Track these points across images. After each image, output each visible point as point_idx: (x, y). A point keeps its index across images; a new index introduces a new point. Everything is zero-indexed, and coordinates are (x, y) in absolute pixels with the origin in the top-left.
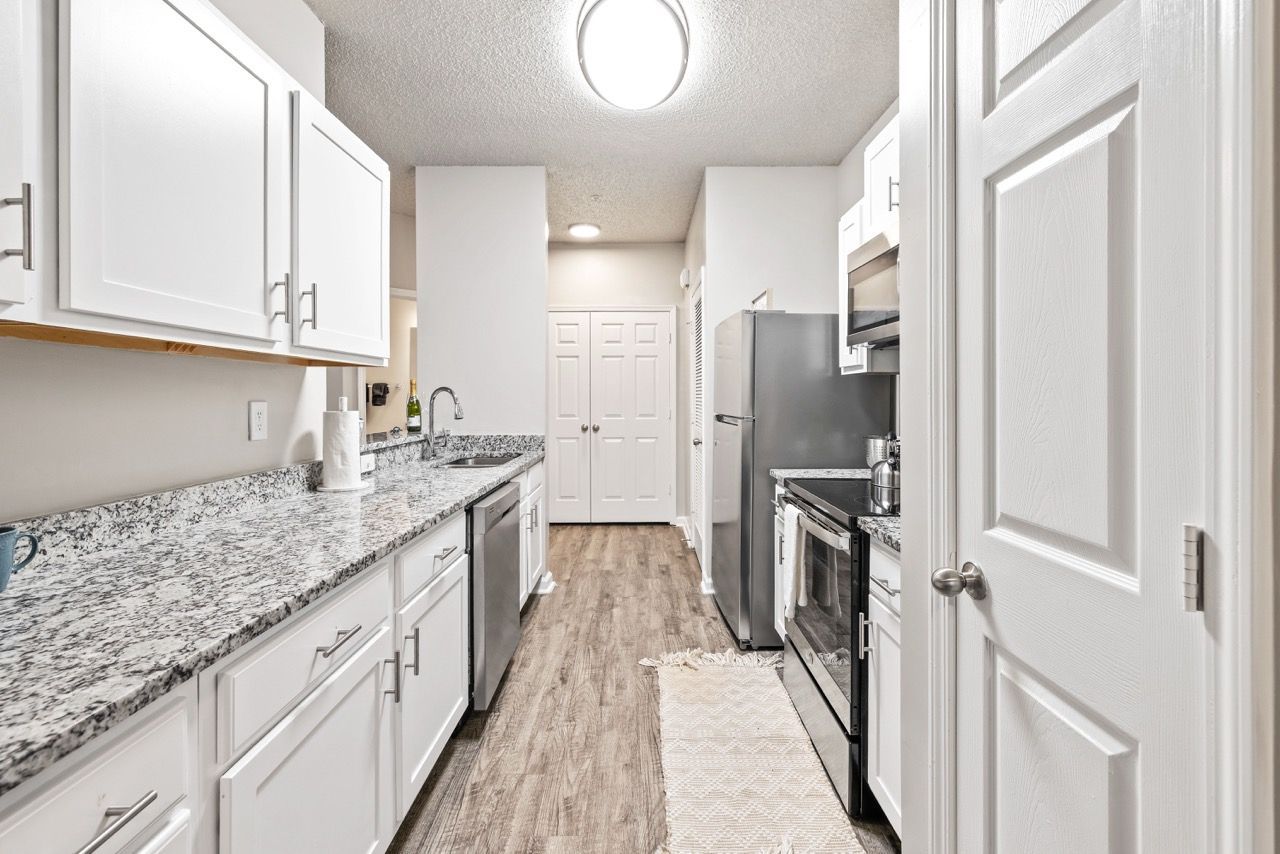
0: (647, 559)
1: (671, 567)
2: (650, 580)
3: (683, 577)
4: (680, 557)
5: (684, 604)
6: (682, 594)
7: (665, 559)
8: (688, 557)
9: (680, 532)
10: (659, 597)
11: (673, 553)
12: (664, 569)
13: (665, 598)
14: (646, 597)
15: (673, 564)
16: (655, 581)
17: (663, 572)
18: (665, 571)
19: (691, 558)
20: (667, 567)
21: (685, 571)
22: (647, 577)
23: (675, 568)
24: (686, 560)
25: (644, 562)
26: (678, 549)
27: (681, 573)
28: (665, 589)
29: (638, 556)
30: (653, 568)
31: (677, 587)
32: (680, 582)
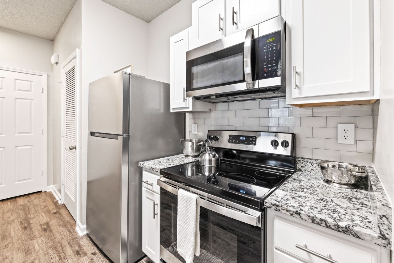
0: (29, 224)
1: (50, 223)
2: (35, 241)
3: (62, 229)
4: (55, 213)
5: (69, 251)
6: (65, 242)
7: (44, 218)
8: (61, 211)
9: (50, 195)
10: (46, 254)
11: (49, 211)
12: (45, 227)
13: (51, 252)
14: (35, 259)
15: (51, 220)
16: (40, 241)
17: (45, 230)
18: (46, 228)
19: (63, 211)
20: (47, 224)
21: (61, 223)
22: (32, 239)
23: (54, 223)
24: (60, 214)
25: (26, 226)
26: (52, 207)
27: (60, 225)
28: (51, 244)
29: (21, 223)
30: (36, 229)
31: (60, 238)
32: (60, 233)
